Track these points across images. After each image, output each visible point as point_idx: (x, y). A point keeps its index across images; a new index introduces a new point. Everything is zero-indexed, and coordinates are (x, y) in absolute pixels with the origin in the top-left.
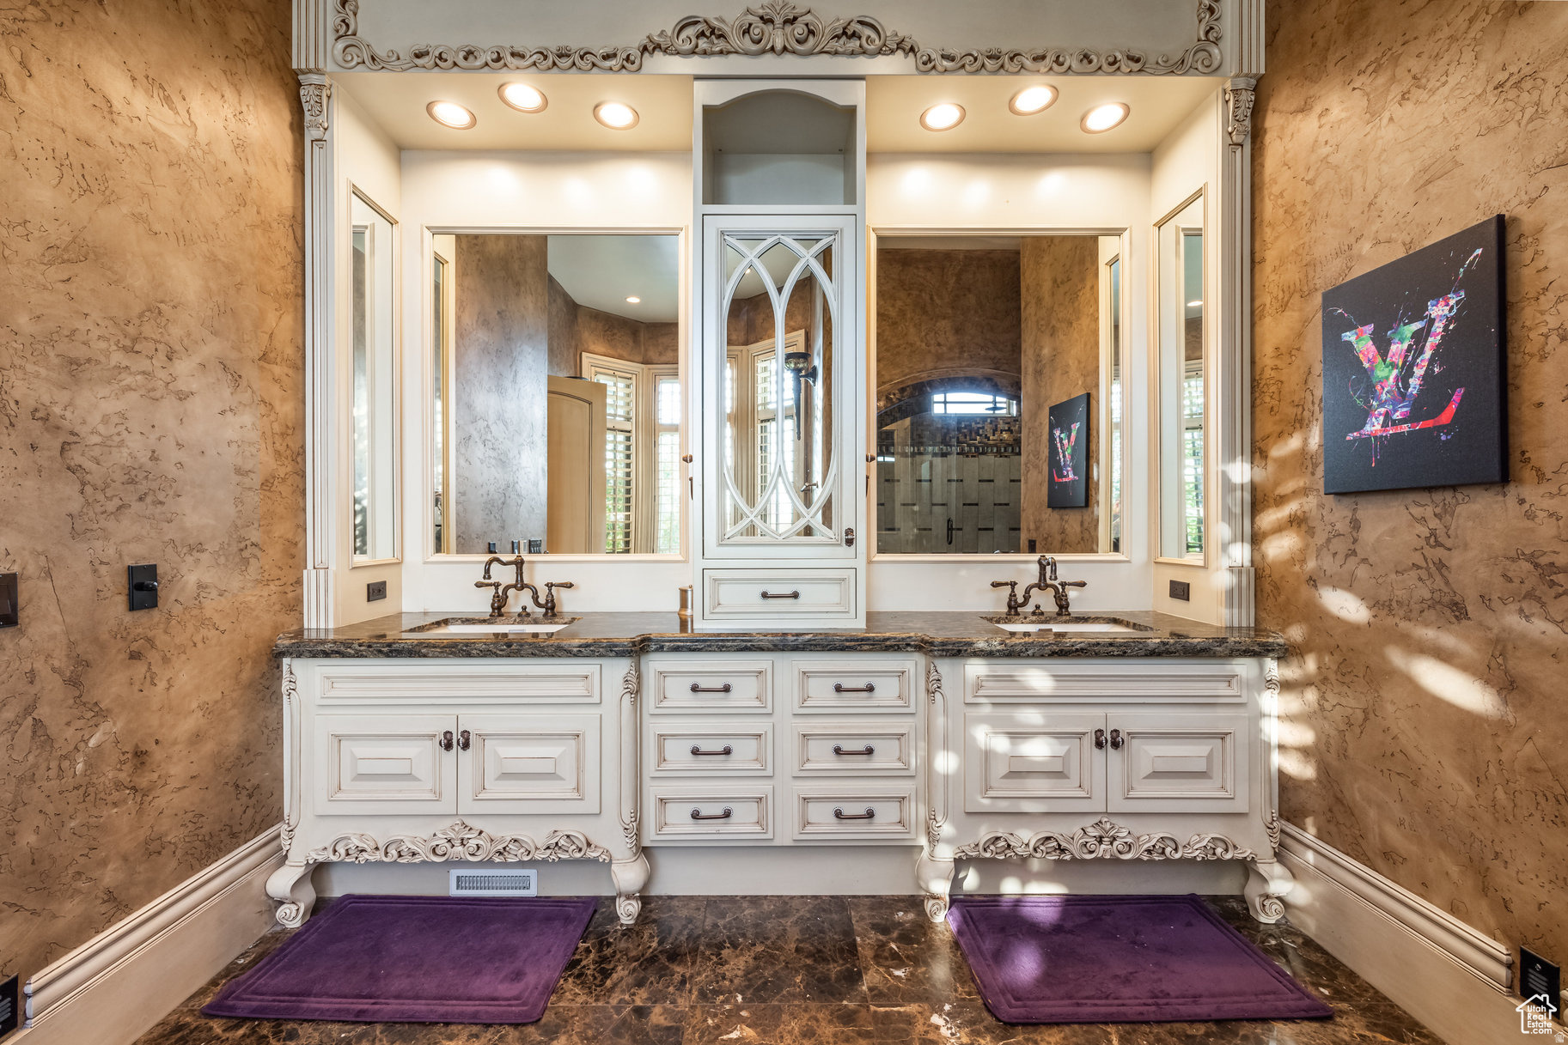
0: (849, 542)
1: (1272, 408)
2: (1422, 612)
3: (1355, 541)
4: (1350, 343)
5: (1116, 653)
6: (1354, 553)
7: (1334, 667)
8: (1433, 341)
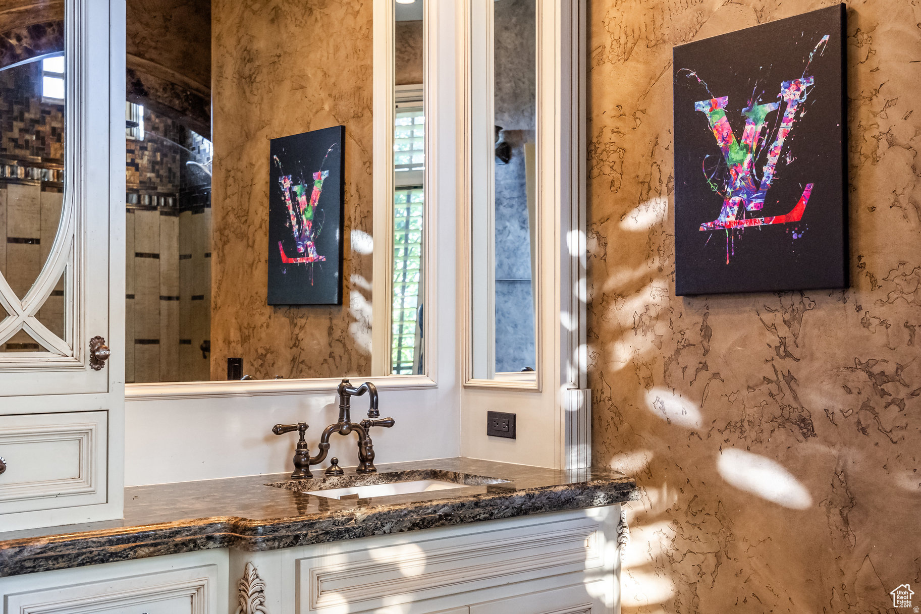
0: (98, 361)
1: (612, 182)
2: (772, 431)
3: (706, 352)
4: (703, 114)
5: (482, 516)
6: (705, 367)
7: (684, 507)
8: (785, 127)
